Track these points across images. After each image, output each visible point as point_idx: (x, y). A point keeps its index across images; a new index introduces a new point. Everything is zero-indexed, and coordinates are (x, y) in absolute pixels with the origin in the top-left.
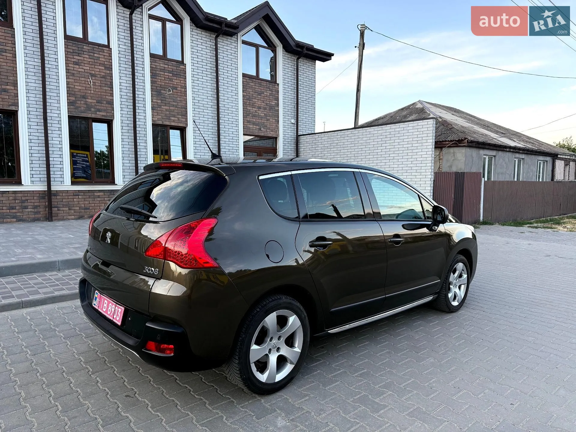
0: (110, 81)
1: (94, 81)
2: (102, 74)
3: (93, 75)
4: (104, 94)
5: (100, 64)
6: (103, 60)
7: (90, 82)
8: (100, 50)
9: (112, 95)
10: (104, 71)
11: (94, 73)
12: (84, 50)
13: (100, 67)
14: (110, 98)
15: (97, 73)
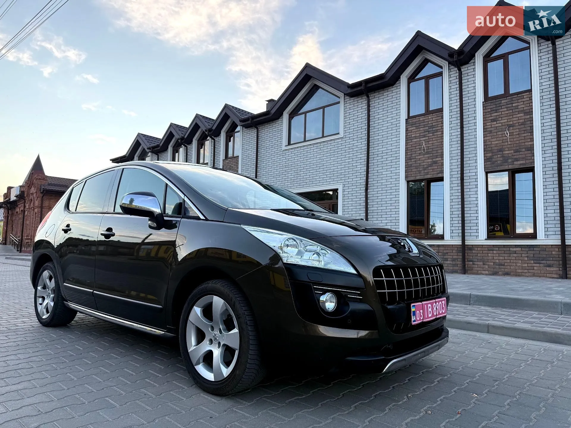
0: (530, 125)
1: (511, 131)
2: (521, 121)
3: (509, 126)
4: (523, 141)
5: (519, 112)
6: (523, 106)
7: (507, 134)
8: (518, 98)
9: (532, 140)
10: (523, 118)
11: (511, 123)
12: (502, 104)
13: (518, 115)
14: (530, 143)
15: (515, 122)
